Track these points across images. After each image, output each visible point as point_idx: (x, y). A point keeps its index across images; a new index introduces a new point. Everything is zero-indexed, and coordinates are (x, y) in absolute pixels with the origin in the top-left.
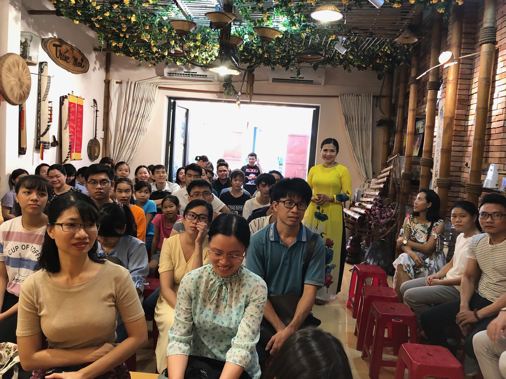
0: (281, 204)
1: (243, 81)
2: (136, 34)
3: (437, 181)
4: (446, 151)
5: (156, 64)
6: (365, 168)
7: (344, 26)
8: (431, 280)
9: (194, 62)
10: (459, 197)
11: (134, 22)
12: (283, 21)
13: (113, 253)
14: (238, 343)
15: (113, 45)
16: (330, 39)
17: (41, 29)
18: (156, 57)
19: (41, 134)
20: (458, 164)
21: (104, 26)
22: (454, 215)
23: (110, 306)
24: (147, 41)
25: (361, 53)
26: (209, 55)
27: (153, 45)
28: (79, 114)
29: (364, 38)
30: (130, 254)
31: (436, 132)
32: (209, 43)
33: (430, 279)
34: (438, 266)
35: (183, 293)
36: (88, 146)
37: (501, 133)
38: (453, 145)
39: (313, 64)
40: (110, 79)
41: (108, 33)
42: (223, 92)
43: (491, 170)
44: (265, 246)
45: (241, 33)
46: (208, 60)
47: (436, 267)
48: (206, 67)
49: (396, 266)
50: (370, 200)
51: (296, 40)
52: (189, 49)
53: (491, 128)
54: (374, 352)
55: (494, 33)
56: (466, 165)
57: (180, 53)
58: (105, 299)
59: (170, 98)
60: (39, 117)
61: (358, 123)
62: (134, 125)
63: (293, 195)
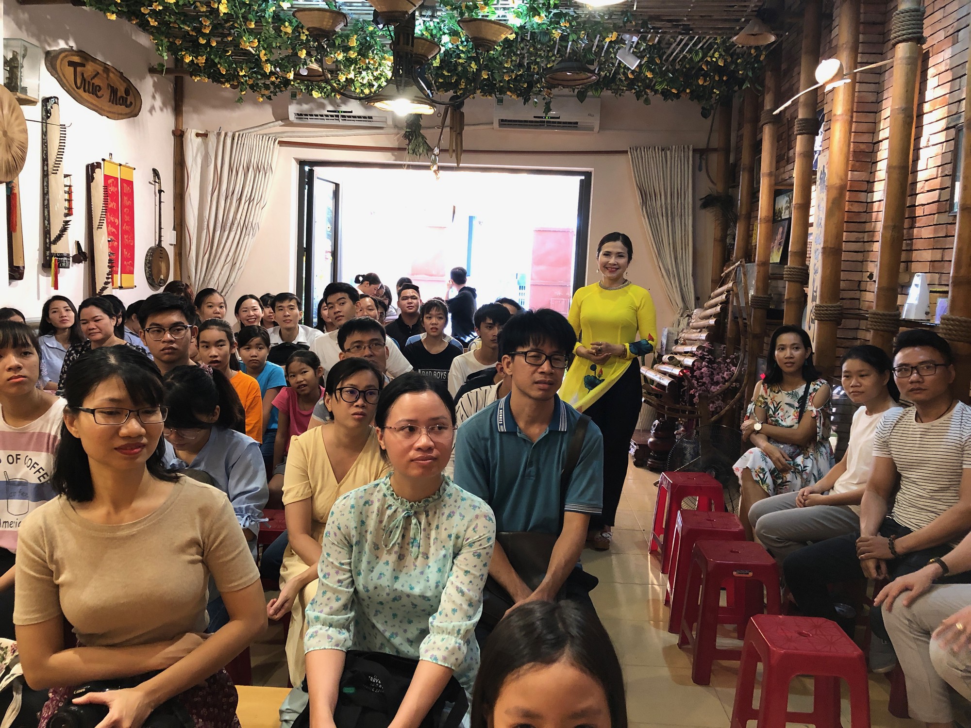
0: (520, 360)
1: (443, 126)
2: (230, 39)
3: (816, 310)
4: (832, 252)
5: (273, 97)
6: (681, 289)
7: (634, 15)
8: (807, 496)
9: (345, 92)
10: (857, 339)
11: (224, 14)
12: (516, 7)
13: (197, 464)
14: (440, 625)
15: (187, 61)
16: (608, 40)
17: (42, 32)
18: (273, 83)
19: (52, 239)
20: (856, 277)
21: (167, 24)
22: (847, 374)
23: (193, 562)
24: (254, 52)
25: (667, 68)
26: (374, 76)
27: (264, 59)
28: (125, 198)
29: (672, 37)
30: (231, 465)
31: (813, 216)
32: (373, 52)
33: (803, 495)
34: (819, 471)
35: (335, 534)
36: (146, 260)
37: (934, 214)
38: (844, 239)
39: (576, 91)
40: (184, 128)
41: (176, 38)
42: (404, 149)
43: (916, 285)
44: (489, 442)
45: (434, 32)
46: (373, 86)
47: (816, 473)
48: (368, 100)
49: (740, 472)
50: (690, 350)
51: (542, 44)
52: (337, 66)
53: (914, 206)
54: (700, 635)
55: (919, 22)
56: (868, 277)
57: (319, 74)
58: (183, 549)
59: (302, 163)
60: (46, 206)
61: (665, 203)
62: (235, 218)
63: (541, 342)
